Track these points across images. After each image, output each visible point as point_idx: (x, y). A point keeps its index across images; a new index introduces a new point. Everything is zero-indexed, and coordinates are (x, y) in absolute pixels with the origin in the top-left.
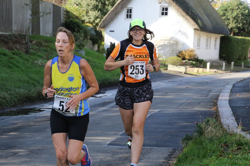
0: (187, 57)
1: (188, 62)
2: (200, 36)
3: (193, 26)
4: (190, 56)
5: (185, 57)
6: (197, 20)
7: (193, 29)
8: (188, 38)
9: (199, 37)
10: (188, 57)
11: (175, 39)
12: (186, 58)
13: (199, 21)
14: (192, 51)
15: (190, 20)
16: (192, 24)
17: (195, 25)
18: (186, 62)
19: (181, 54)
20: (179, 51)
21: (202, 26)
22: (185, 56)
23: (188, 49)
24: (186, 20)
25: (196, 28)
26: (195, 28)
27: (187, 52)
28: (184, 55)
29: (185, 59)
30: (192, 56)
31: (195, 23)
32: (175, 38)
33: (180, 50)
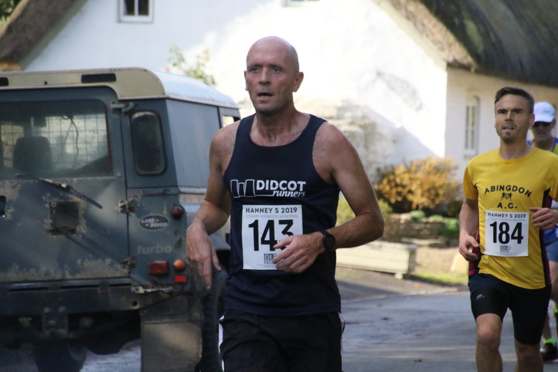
0: (418, 199)
1: (424, 220)
2: (478, 99)
3: (442, 49)
4: (433, 192)
5: (410, 197)
6: (461, 19)
7: (444, 65)
8: (420, 108)
9: (473, 103)
10: (423, 195)
11: (359, 113)
12: (411, 203)
13: (471, 27)
14: (439, 169)
15: (426, 22)
16: (435, 42)
17: (450, 45)
18: (415, 220)
19: (389, 182)
20: (378, 170)
21: (485, 52)
22: (410, 192)
23: (423, 157)
24: (410, 24)
25: (455, 61)
26: (451, 59)
27: (419, 175)
28: (404, 187)
29: (406, 207)
30: (441, 192)
31: (451, 38)
32: (357, 107)
33: (382, 166)
